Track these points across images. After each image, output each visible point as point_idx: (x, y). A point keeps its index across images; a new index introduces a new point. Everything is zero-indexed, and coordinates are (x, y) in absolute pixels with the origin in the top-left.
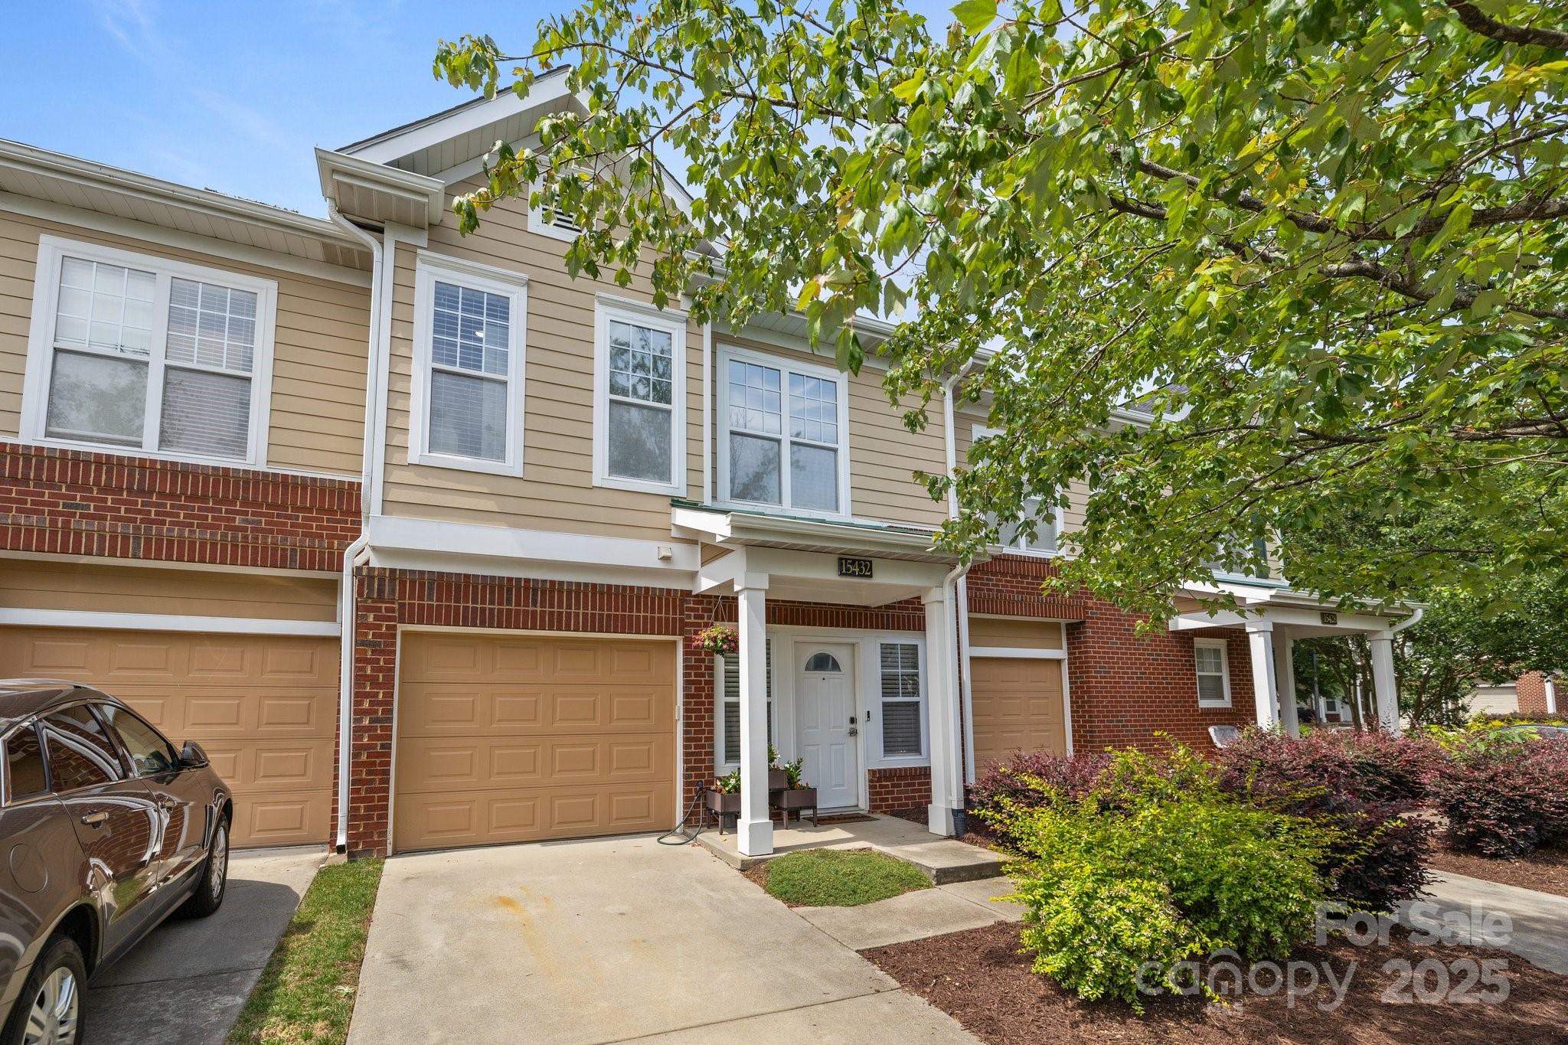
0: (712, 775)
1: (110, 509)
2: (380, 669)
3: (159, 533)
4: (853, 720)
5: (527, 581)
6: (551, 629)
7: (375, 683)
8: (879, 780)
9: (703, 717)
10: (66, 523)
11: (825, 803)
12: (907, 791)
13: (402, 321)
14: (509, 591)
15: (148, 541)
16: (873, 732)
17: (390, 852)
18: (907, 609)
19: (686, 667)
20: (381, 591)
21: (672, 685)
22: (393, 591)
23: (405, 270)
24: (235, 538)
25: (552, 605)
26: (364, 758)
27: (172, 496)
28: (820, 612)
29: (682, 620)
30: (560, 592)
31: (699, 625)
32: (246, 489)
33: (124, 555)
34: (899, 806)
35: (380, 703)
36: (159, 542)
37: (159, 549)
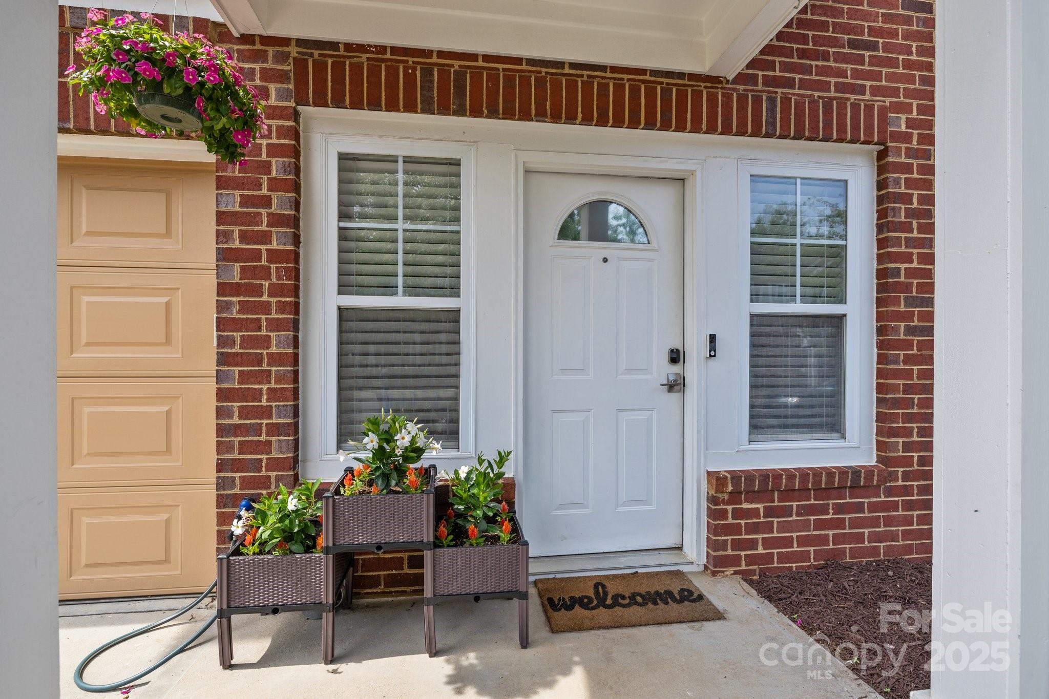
0: (291, 481)
4: (675, 357)
8: (735, 497)
12: (806, 525)
16: (723, 383)
18: (825, 86)
19: (220, 219)
28: (588, 86)
34: (783, 558)
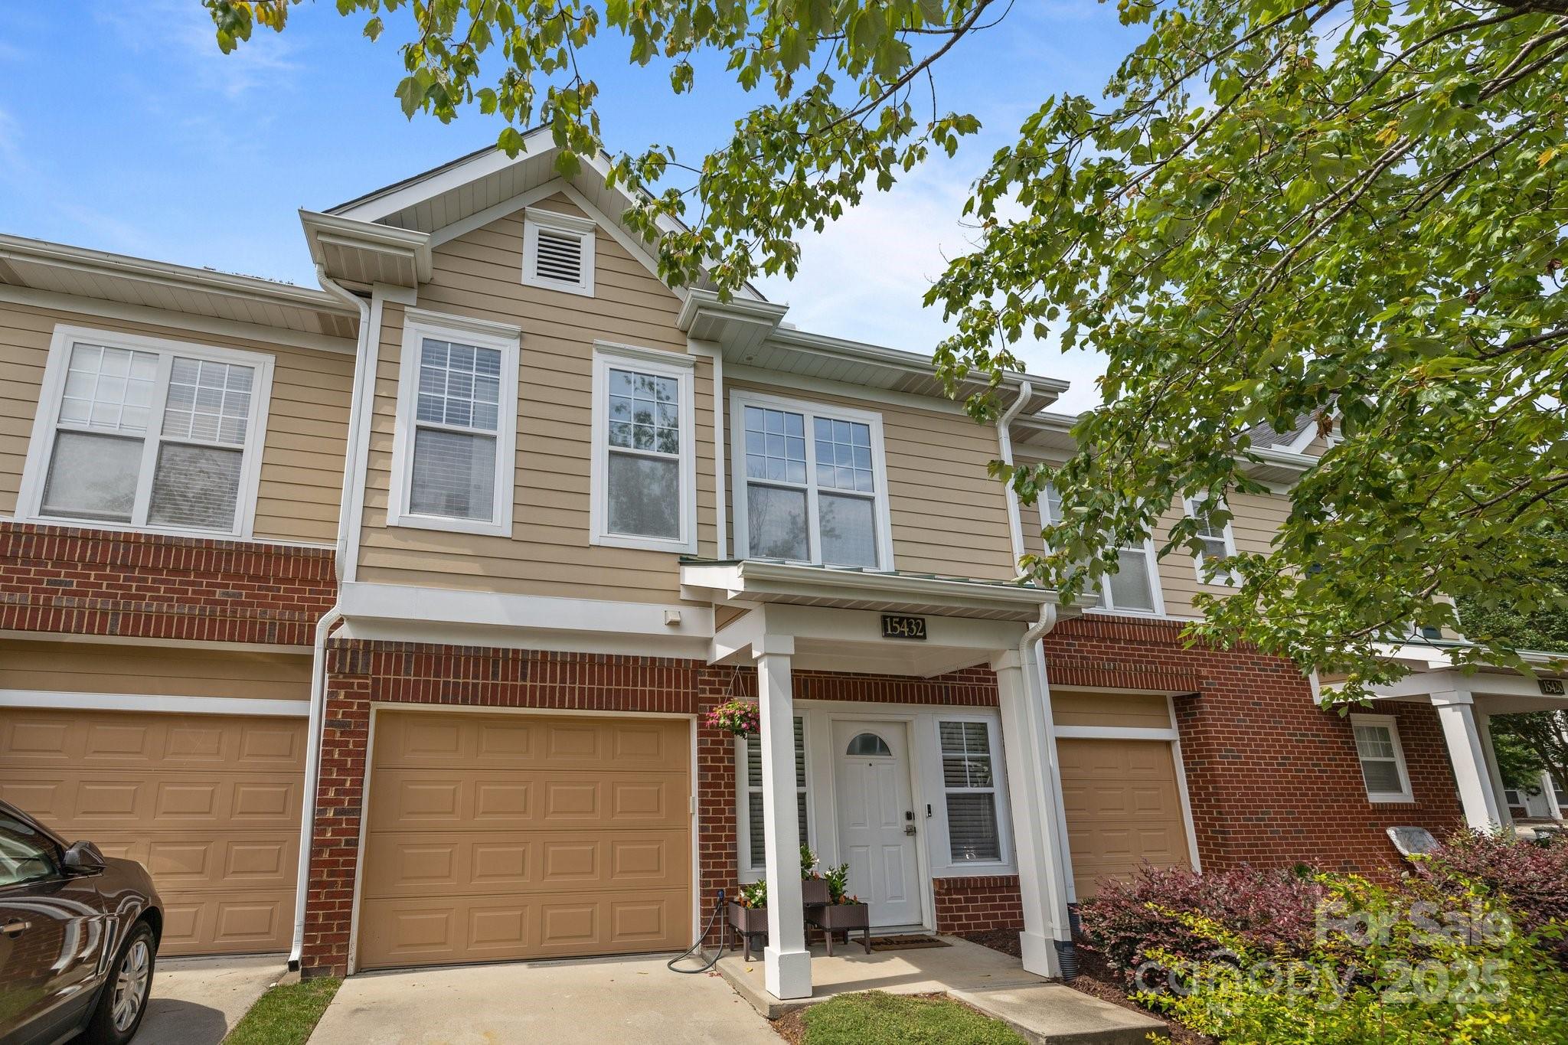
0: (735, 883)
1: (93, 585)
2: (349, 753)
3: (138, 609)
4: (909, 816)
5: (516, 651)
6: (542, 706)
7: (342, 769)
8: (948, 892)
9: (723, 811)
10: (48, 600)
11: (880, 921)
12: (985, 908)
13: (387, 380)
14: (496, 663)
15: (126, 617)
16: (936, 830)
17: (351, 969)
18: (971, 680)
19: (701, 751)
20: (353, 665)
21: (686, 772)
22: (367, 665)
23: (392, 328)
24: (214, 613)
25: (543, 680)
26: (326, 856)
27: (155, 570)
28: (862, 684)
29: (695, 695)
30: (554, 664)
31: (715, 701)
32: (228, 561)
33: (102, 632)
34: (977, 926)
35: (346, 792)
36: (137, 617)
37: (136, 626)
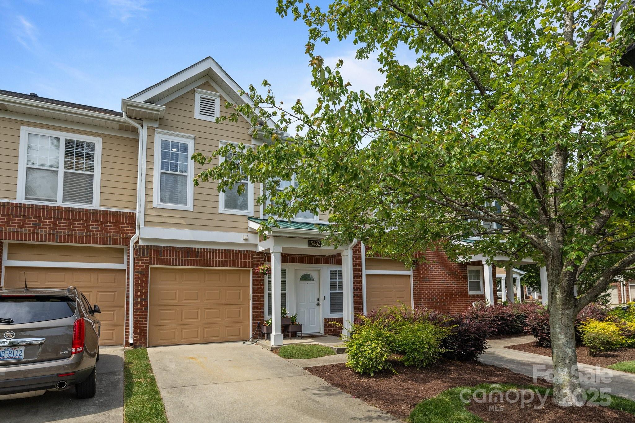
0: (263, 320)
1: (48, 225)
2: (143, 281)
3: (65, 233)
4: (318, 300)
5: (195, 248)
6: (204, 266)
7: (142, 287)
8: (328, 322)
9: (260, 298)
10: (34, 230)
11: (305, 331)
13: (150, 155)
14: (188, 252)
15: (61, 236)
17: (147, 346)
19: (253, 280)
20: (143, 253)
21: (249, 286)
22: (147, 253)
23: (151, 137)
24: (90, 234)
25: (204, 258)
26: (139, 313)
27: (69, 220)
28: (305, 258)
29: (252, 262)
30: (207, 252)
31: (258, 264)
32: (93, 216)
33: (53, 241)
34: (336, 332)
35: (144, 293)
36: (64, 236)
37: (64, 239)
